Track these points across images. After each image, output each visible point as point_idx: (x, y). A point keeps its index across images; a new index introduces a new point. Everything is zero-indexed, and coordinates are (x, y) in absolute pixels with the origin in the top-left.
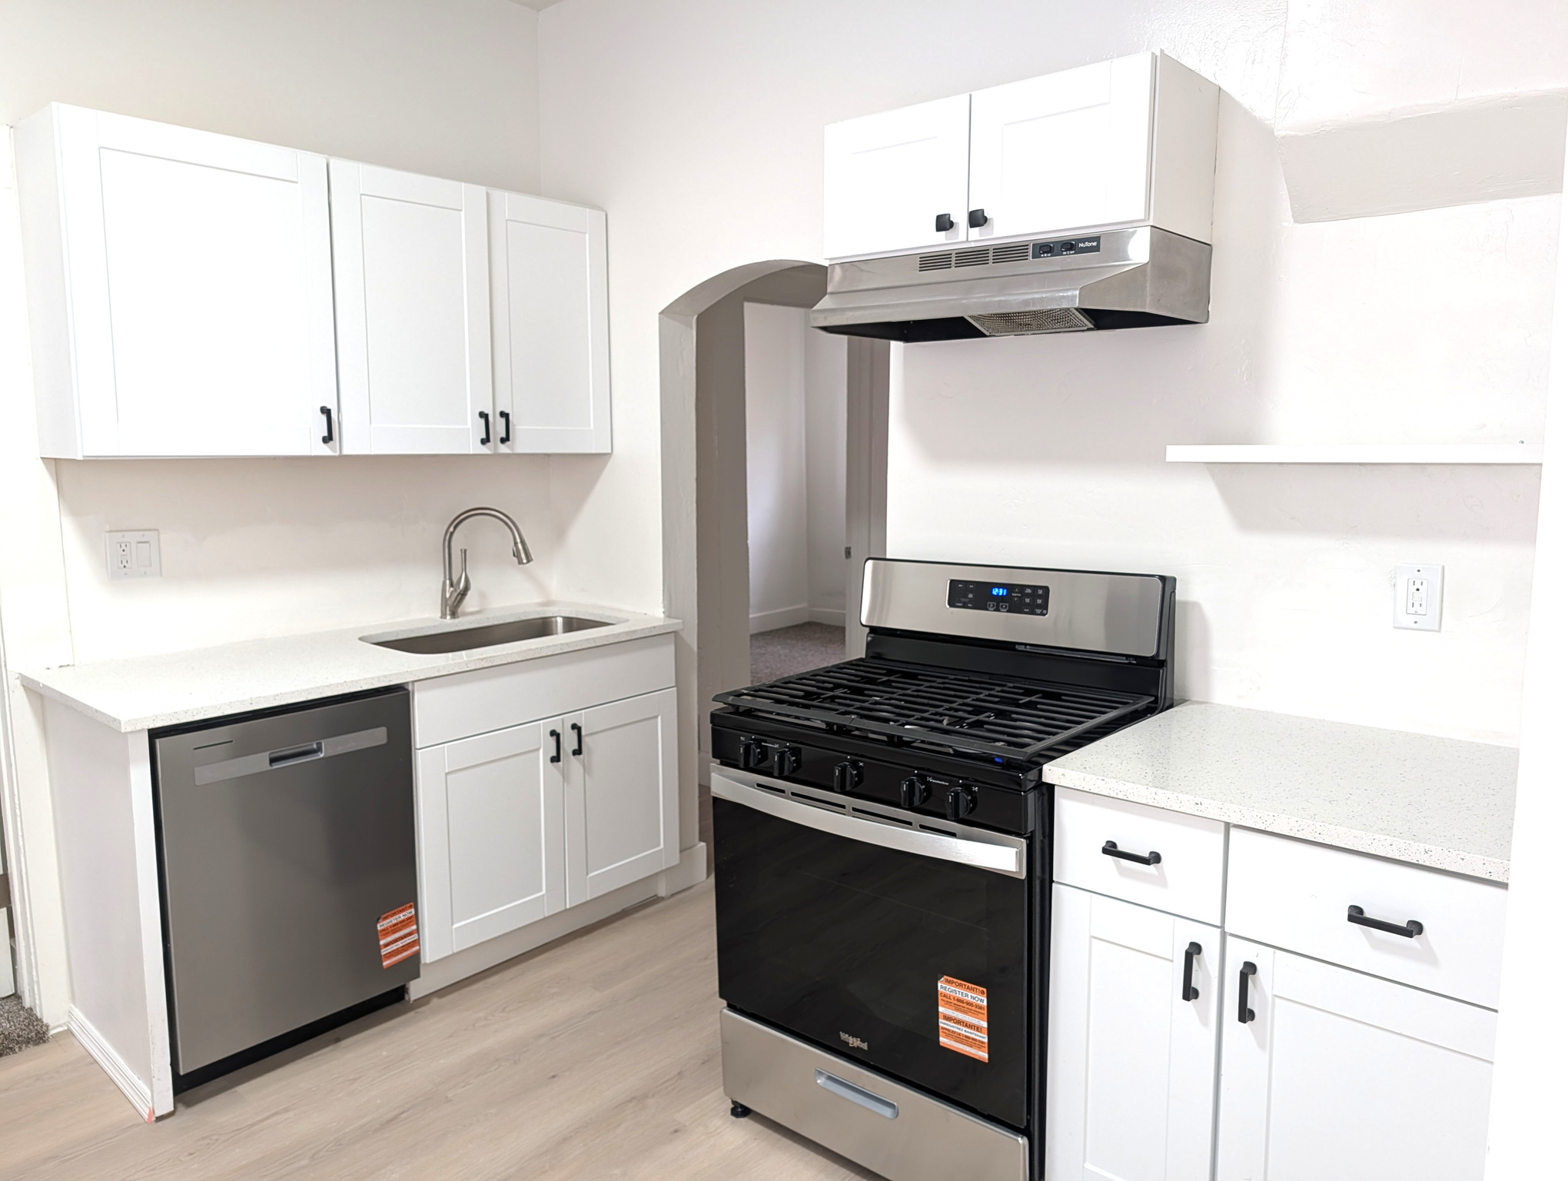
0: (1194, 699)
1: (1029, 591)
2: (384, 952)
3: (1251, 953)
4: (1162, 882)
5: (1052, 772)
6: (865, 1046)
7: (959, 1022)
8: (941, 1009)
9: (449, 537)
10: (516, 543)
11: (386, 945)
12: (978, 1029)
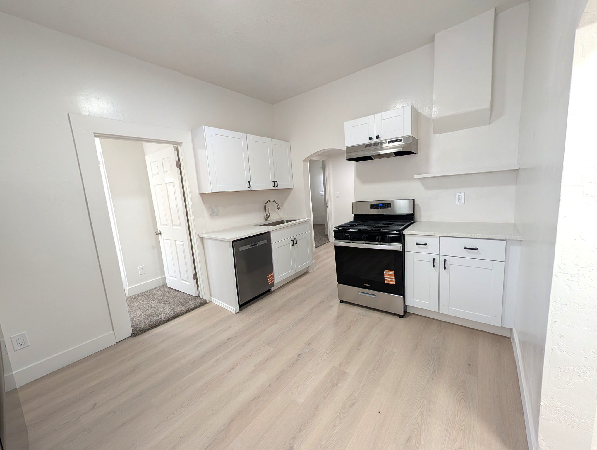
0: (418, 221)
1: (387, 204)
2: (269, 281)
3: (445, 258)
4: (427, 248)
5: (405, 232)
6: (369, 285)
7: (389, 278)
8: (385, 276)
9: (265, 206)
10: (278, 206)
11: (269, 280)
12: (393, 279)
